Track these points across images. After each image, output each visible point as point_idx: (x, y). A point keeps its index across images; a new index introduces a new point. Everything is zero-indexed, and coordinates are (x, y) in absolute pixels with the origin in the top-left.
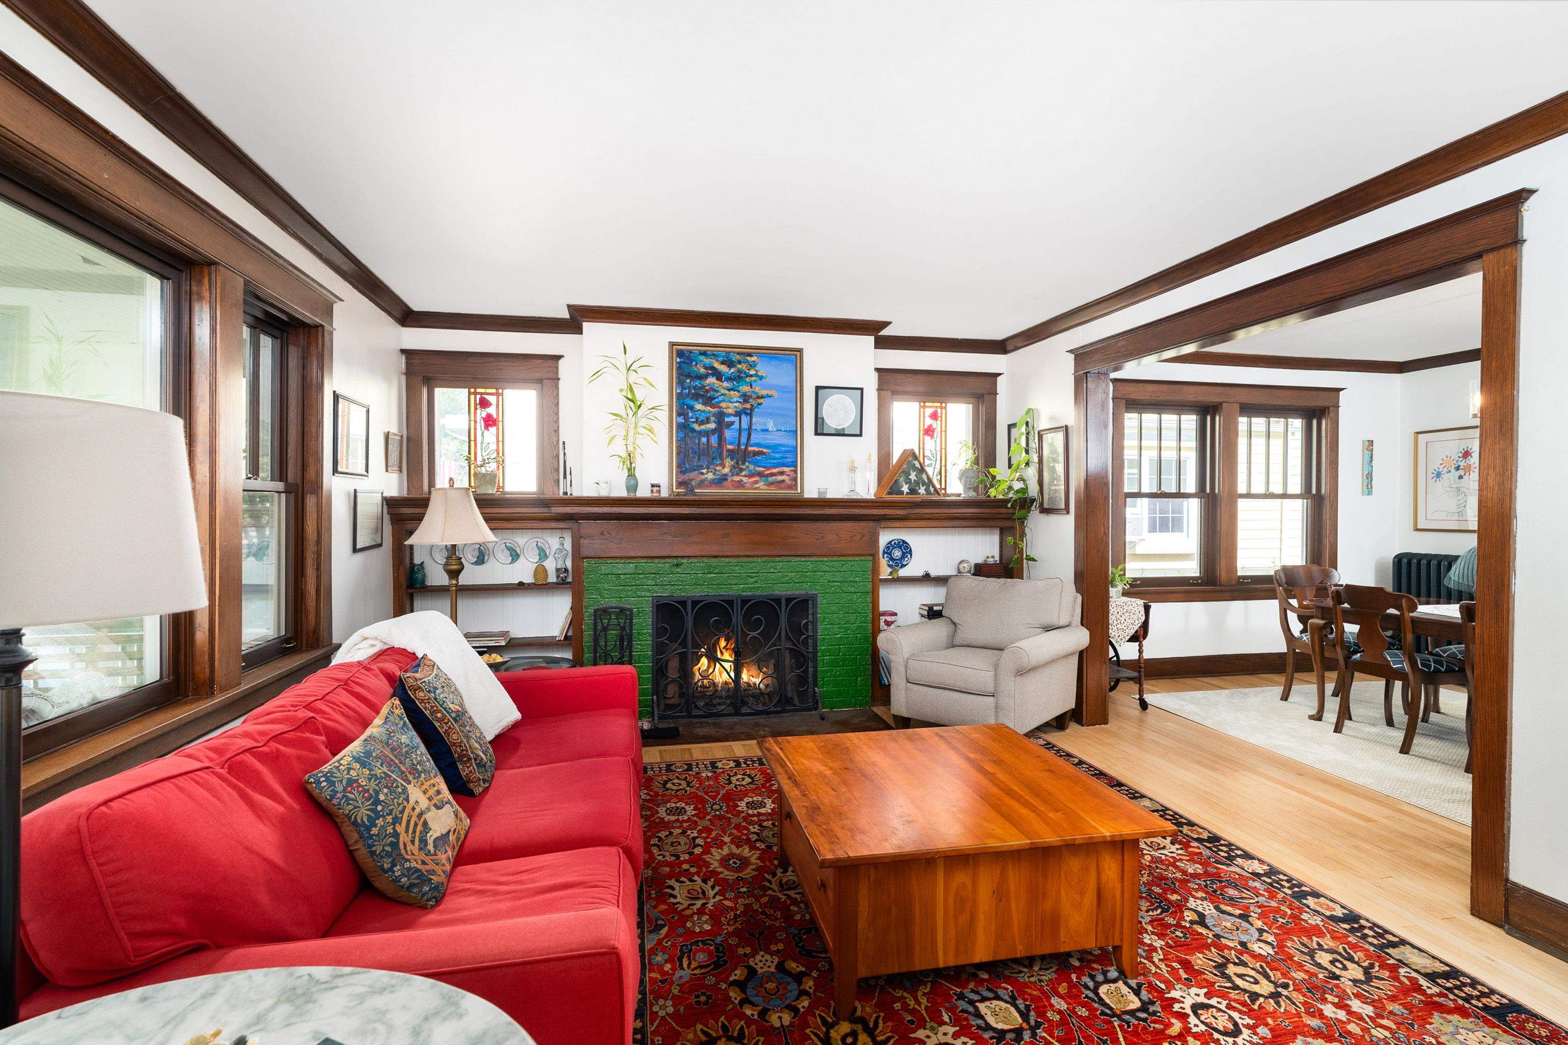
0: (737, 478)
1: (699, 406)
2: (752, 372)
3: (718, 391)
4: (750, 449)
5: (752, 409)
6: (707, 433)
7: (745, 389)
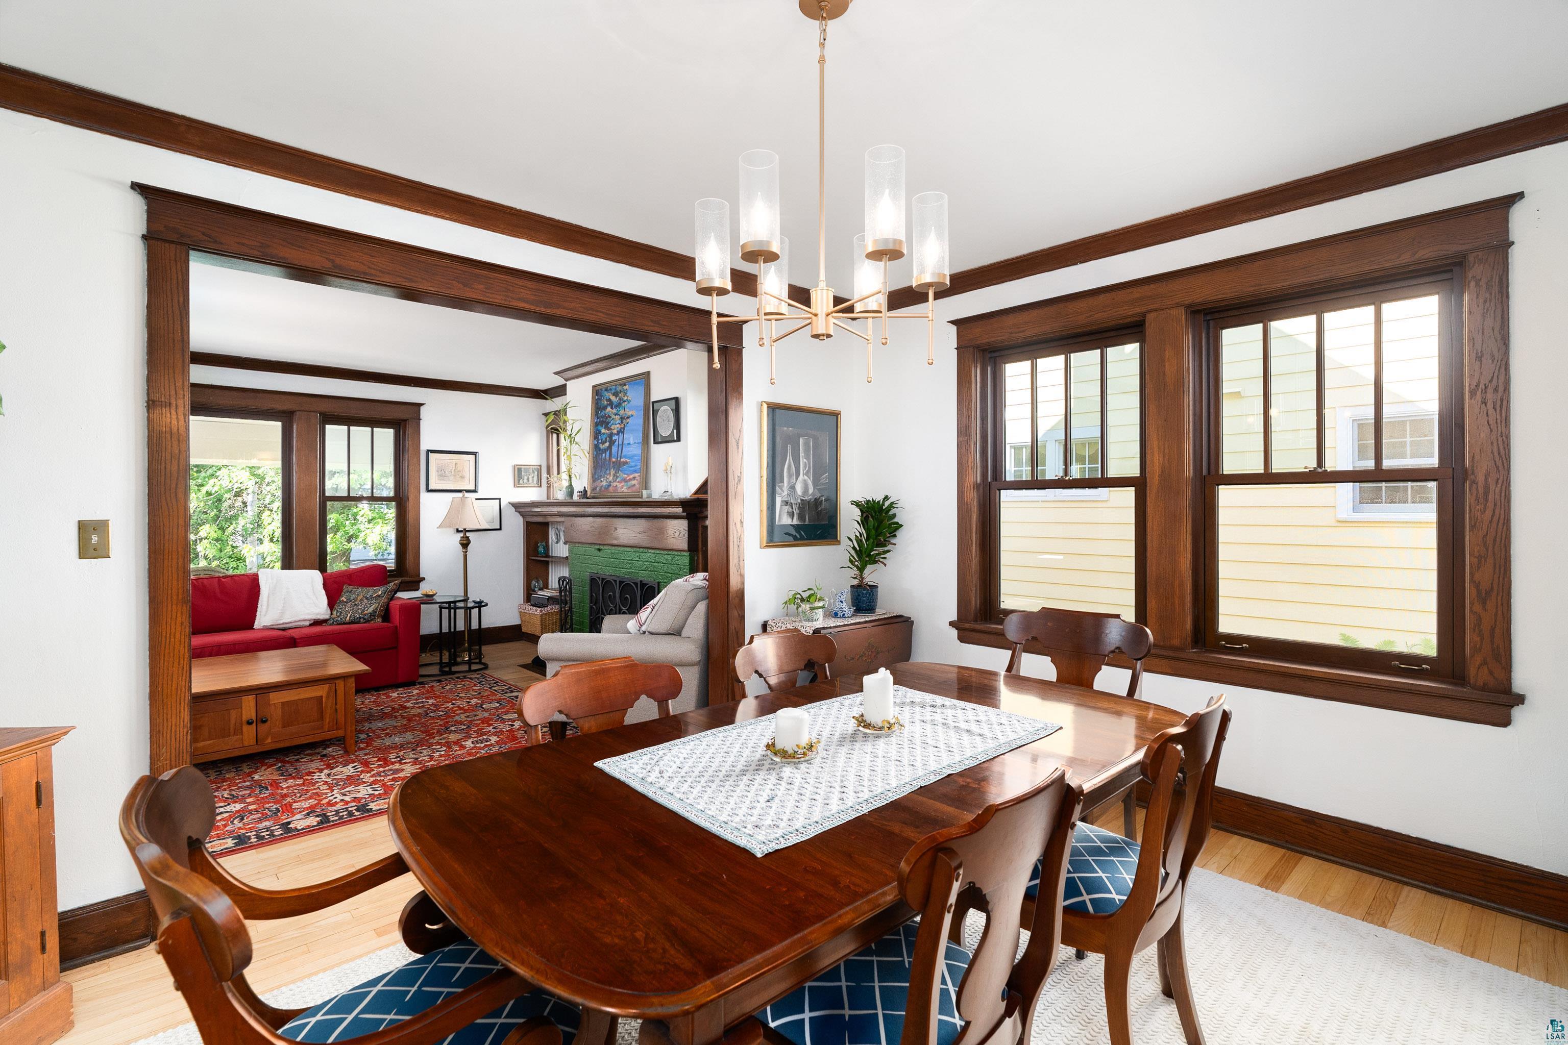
0: (615, 484)
1: (603, 431)
2: (625, 398)
3: (610, 417)
4: (622, 460)
5: (624, 428)
6: (605, 451)
7: (622, 412)
